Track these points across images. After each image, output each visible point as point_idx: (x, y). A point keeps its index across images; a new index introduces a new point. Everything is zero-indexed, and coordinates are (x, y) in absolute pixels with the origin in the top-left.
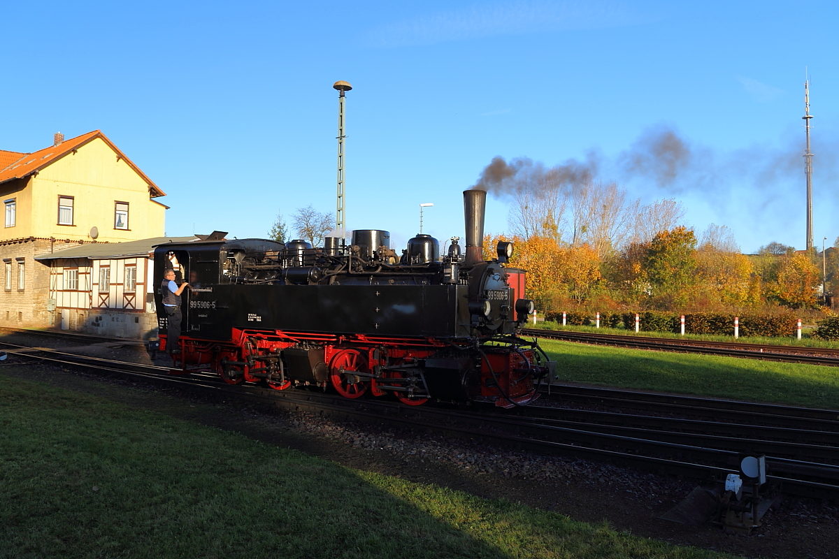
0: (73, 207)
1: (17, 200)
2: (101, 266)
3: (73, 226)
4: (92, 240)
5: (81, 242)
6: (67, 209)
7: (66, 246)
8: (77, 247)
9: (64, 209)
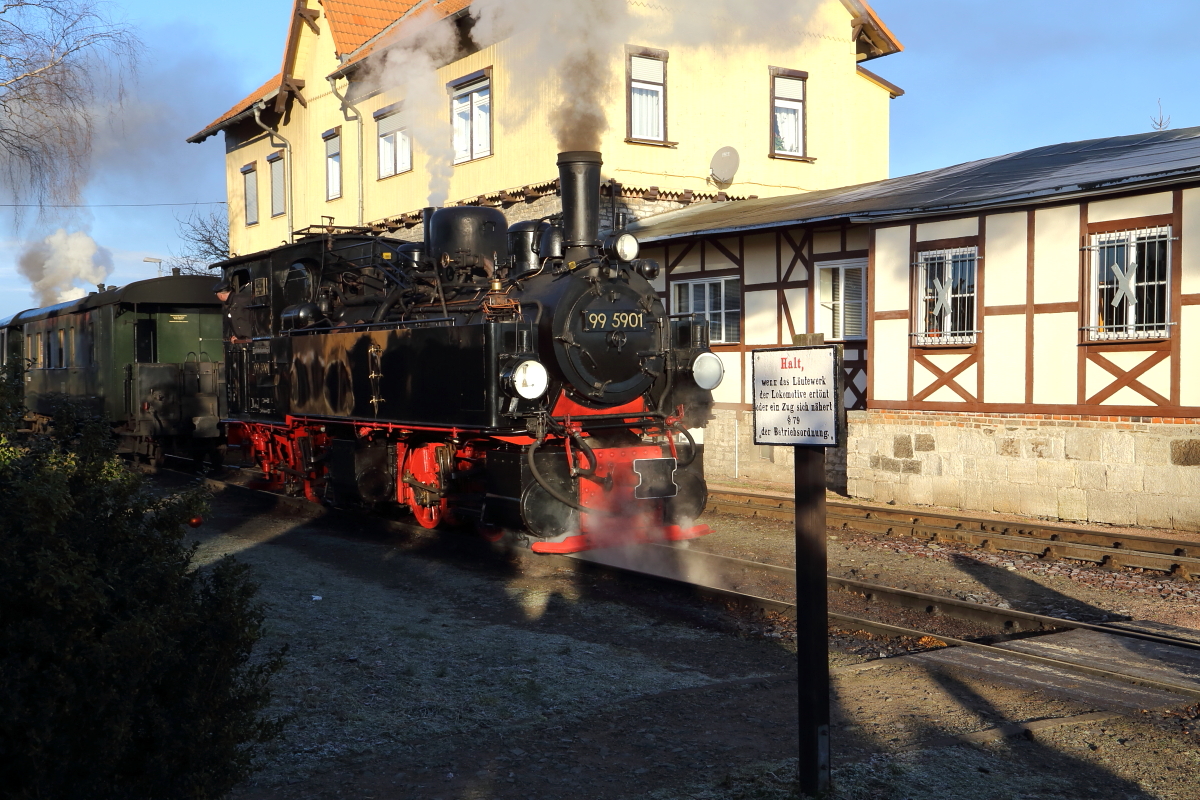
0: (664, 85)
1: (496, 74)
3: (666, 144)
4: (714, 190)
5: (685, 198)
6: (647, 92)
7: (646, 208)
8: (675, 212)
9: (641, 91)
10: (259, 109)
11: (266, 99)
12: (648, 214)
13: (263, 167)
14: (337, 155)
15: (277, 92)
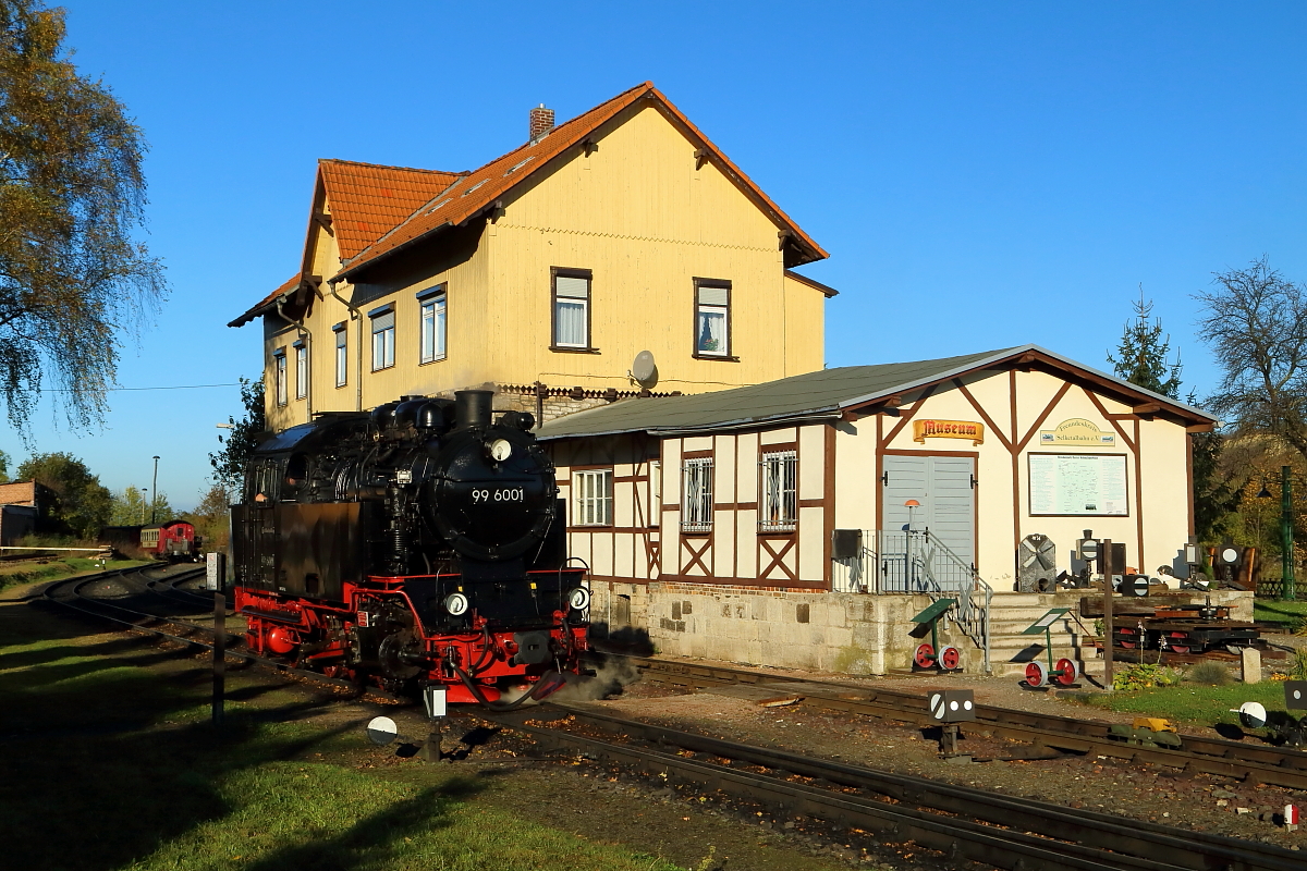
0: (589, 299)
1: (449, 289)
2: (685, 456)
3: (589, 350)
4: (637, 389)
5: (610, 396)
6: (574, 306)
7: (574, 405)
8: (601, 408)
9: (568, 306)
10: (281, 303)
11: (286, 294)
12: (575, 410)
13: (291, 352)
14: (344, 346)
15: (297, 287)
